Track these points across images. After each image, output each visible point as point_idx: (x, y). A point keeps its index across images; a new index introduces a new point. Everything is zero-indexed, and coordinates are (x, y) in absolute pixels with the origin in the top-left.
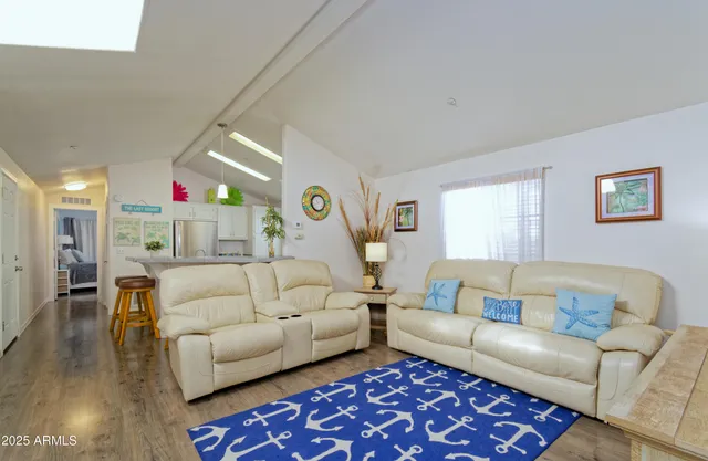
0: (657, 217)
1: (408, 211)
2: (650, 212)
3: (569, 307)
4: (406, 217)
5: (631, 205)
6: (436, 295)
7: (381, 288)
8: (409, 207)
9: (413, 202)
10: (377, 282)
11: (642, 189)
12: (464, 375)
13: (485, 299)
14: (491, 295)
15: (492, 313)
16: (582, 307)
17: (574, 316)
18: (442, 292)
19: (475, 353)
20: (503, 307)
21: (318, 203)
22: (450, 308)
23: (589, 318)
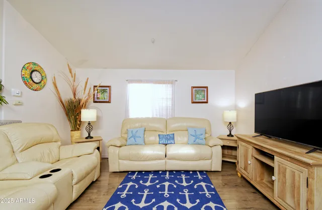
0: (207, 102)
1: (104, 91)
2: (206, 101)
3: (194, 134)
4: (102, 95)
5: (201, 98)
6: (134, 136)
7: (92, 138)
8: (105, 89)
9: (109, 87)
10: (89, 134)
11: (203, 93)
12: (160, 172)
13: (159, 135)
14: (161, 133)
15: (164, 141)
16: (198, 133)
17: (196, 136)
18: (137, 135)
19: (167, 160)
20: (168, 137)
21: (36, 77)
22: (142, 142)
23: (201, 136)
